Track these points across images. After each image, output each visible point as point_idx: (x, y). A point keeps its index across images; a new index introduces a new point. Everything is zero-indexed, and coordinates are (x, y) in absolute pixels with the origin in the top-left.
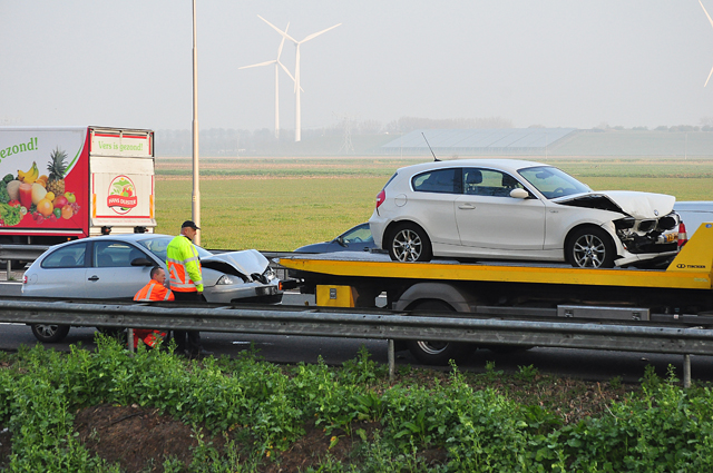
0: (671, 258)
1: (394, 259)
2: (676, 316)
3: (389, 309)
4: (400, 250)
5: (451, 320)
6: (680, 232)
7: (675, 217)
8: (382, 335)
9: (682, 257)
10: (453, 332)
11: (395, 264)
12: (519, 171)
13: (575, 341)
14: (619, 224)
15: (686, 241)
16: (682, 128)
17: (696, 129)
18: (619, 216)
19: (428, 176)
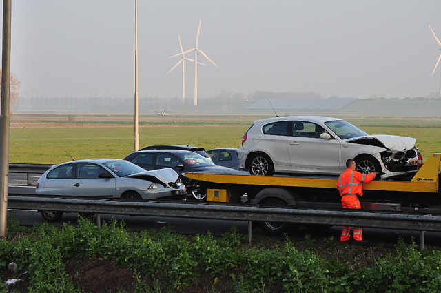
0: (414, 174)
1: (252, 174)
2: (416, 208)
3: (249, 203)
4: (256, 169)
5: (285, 210)
6: (419, 159)
7: (416, 151)
8: (244, 219)
9: (420, 174)
10: (286, 217)
11: (253, 177)
12: (325, 123)
13: (357, 223)
14: (383, 155)
15: (422, 165)
16: (419, 99)
17: (427, 99)
18: (383, 150)
19: (272, 126)
